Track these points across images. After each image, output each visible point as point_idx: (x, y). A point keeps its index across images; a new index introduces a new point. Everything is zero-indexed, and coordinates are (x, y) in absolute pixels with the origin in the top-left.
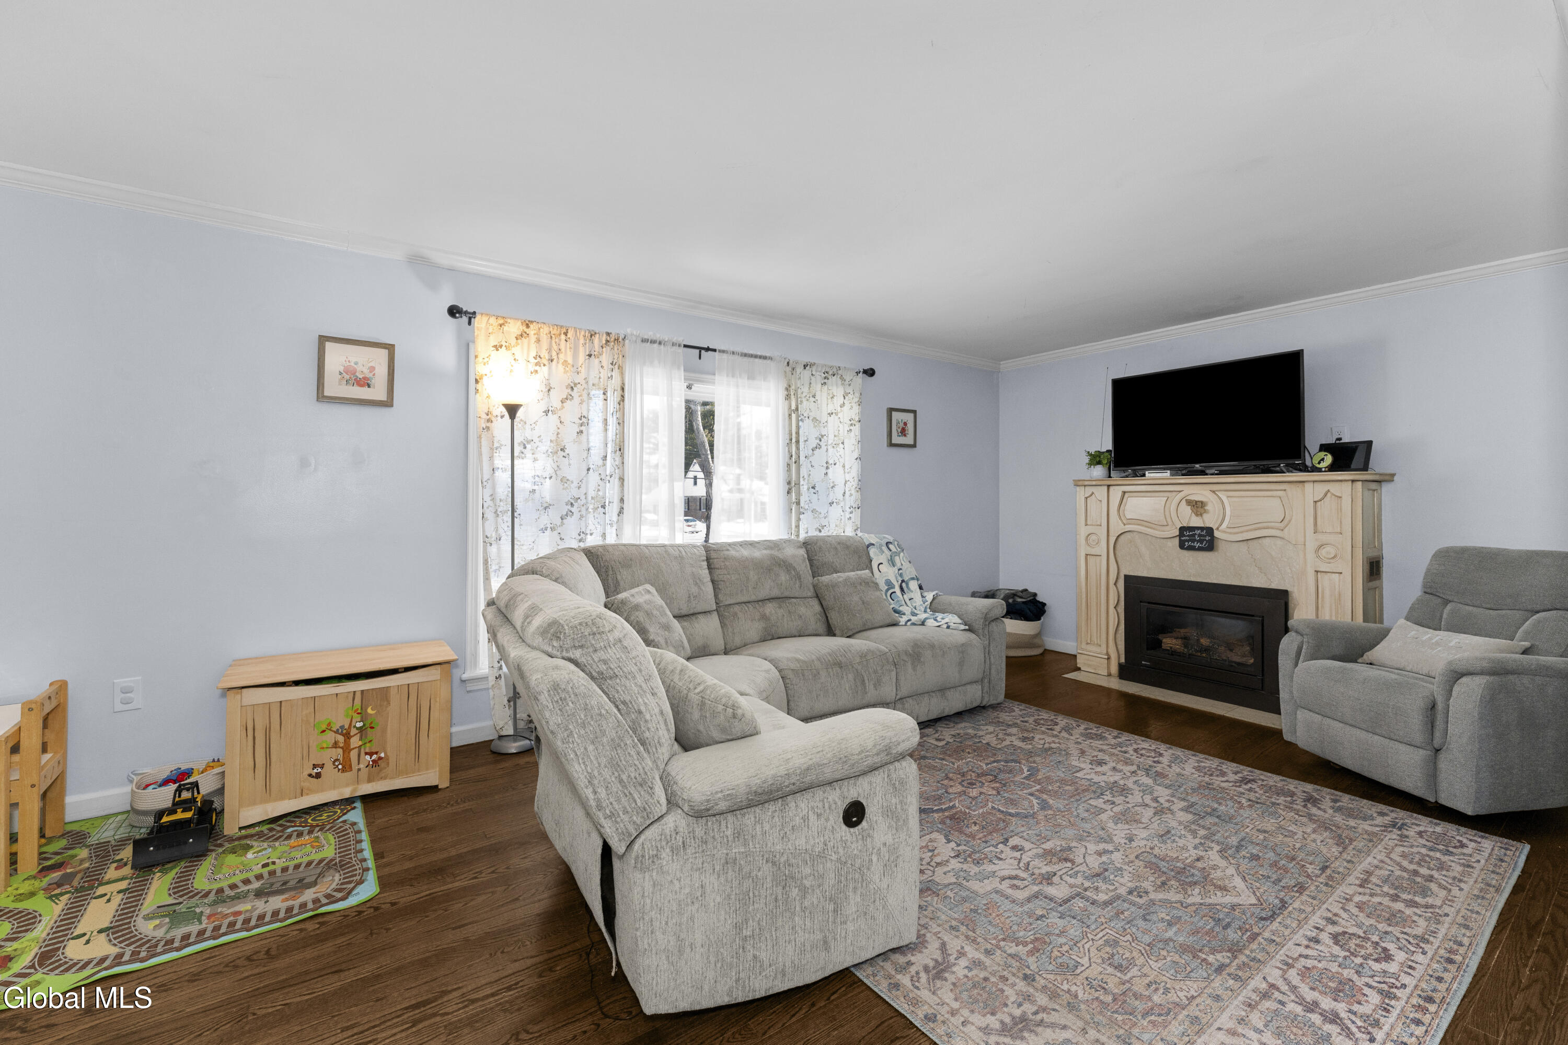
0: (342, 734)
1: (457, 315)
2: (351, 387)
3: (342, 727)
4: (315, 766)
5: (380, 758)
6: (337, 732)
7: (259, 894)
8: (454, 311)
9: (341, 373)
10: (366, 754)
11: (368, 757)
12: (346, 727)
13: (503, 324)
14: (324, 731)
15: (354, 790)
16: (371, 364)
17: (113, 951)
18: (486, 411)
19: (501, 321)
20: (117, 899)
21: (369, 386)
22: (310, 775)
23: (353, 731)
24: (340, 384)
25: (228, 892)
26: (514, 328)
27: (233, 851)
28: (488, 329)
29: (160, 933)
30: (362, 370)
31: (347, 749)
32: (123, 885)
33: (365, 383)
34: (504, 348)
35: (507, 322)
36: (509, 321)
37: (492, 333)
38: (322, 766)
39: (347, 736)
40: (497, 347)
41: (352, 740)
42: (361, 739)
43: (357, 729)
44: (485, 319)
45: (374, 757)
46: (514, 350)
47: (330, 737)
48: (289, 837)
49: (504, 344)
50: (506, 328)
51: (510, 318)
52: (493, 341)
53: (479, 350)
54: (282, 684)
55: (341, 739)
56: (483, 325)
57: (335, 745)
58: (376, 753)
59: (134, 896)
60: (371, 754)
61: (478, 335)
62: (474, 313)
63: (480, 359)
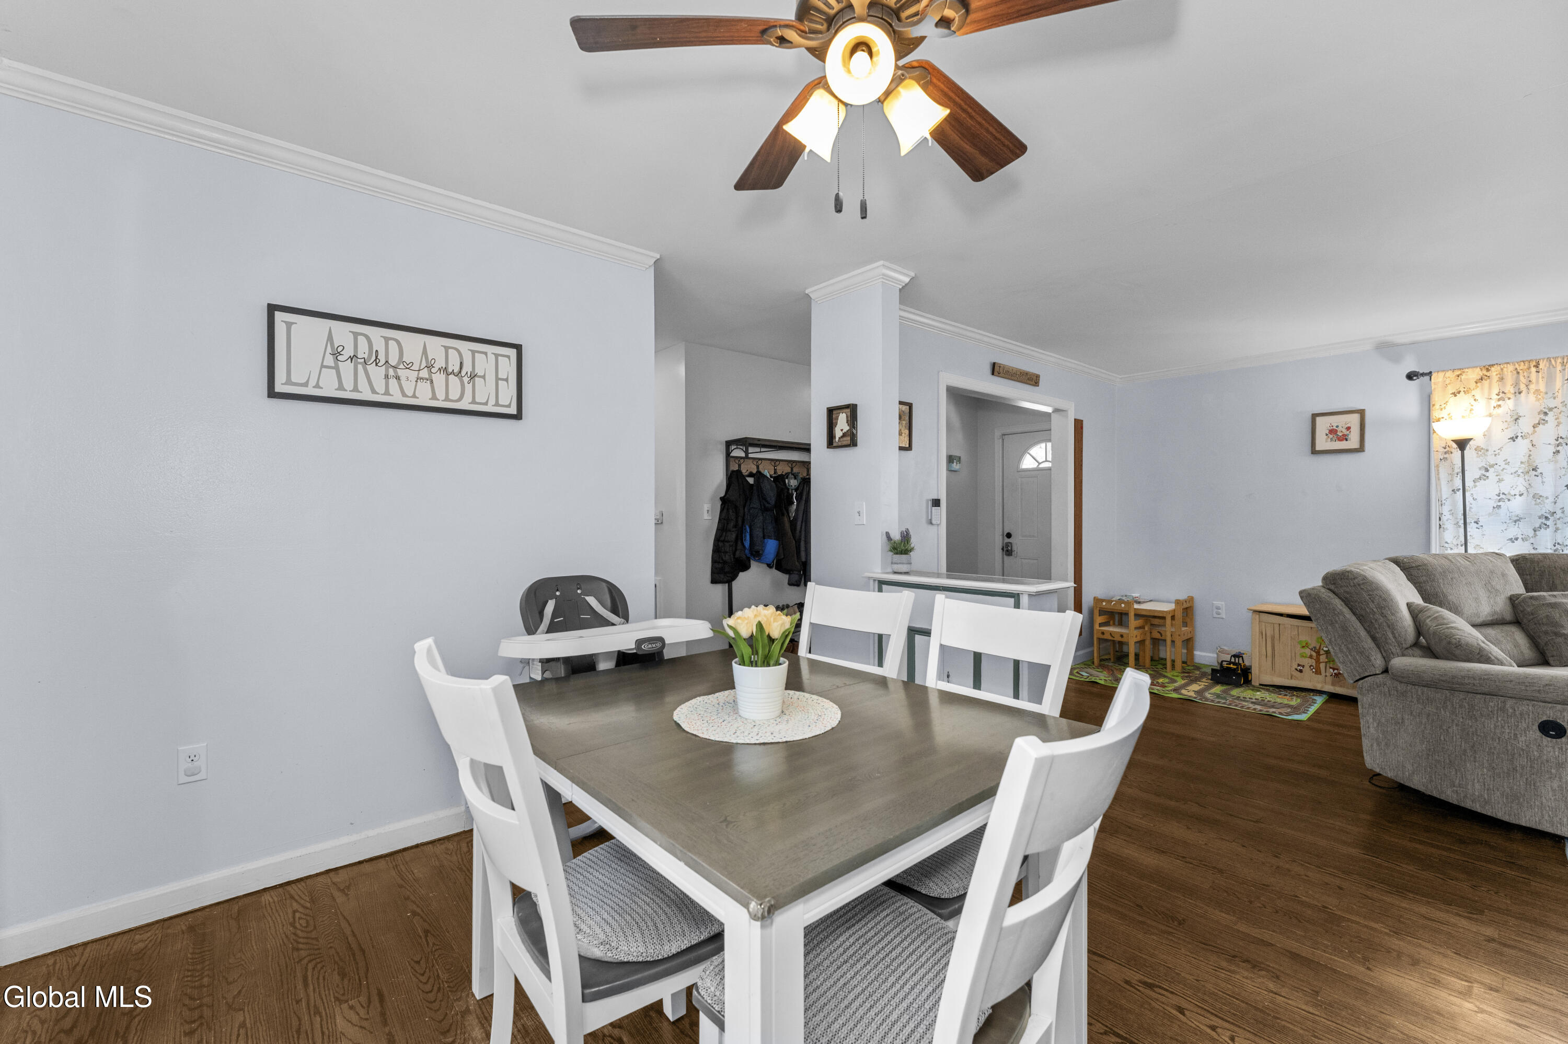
0: (1314, 651)
1: (1415, 378)
2: (1334, 443)
3: (1315, 648)
4: (1299, 665)
5: (1340, 673)
6: (1312, 649)
7: (1252, 703)
8: (1410, 376)
9: (1327, 435)
10: (1330, 668)
11: (1331, 670)
12: (1318, 648)
13: (1461, 374)
14: (1303, 647)
15: (1322, 687)
16: (1347, 426)
17: (1195, 696)
18: (1444, 446)
19: (1458, 372)
20: (1203, 686)
21: (1347, 440)
22: (1296, 669)
23: (1322, 652)
24: (1326, 442)
25: (1242, 698)
26: (1473, 374)
27: (1253, 690)
28: (1445, 381)
29: (1211, 698)
30: (1342, 431)
31: (1318, 661)
32: (1207, 684)
33: (1344, 438)
34: (1462, 393)
35: (1464, 372)
36: (1467, 370)
37: (1450, 384)
38: (1303, 666)
39: (1318, 653)
40: (1454, 394)
41: (1321, 657)
42: (1327, 658)
43: (1324, 651)
44: (1441, 375)
45: (1336, 671)
46: (1473, 393)
47: (1308, 652)
48: (1280, 694)
49: (1462, 390)
50: (1463, 377)
51: (1468, 368)
52: (1451, 389)
53: (1436, 400)
54: (1281, 615)
55: (1314, 654)
56: (1440, 379)
57: (1311, 657)
58: (1337, 669)
59: (1207, 688)
60: (1334, 669)
61: (1435, 389)
62: (1431, 373)
63: (1437, 406)
